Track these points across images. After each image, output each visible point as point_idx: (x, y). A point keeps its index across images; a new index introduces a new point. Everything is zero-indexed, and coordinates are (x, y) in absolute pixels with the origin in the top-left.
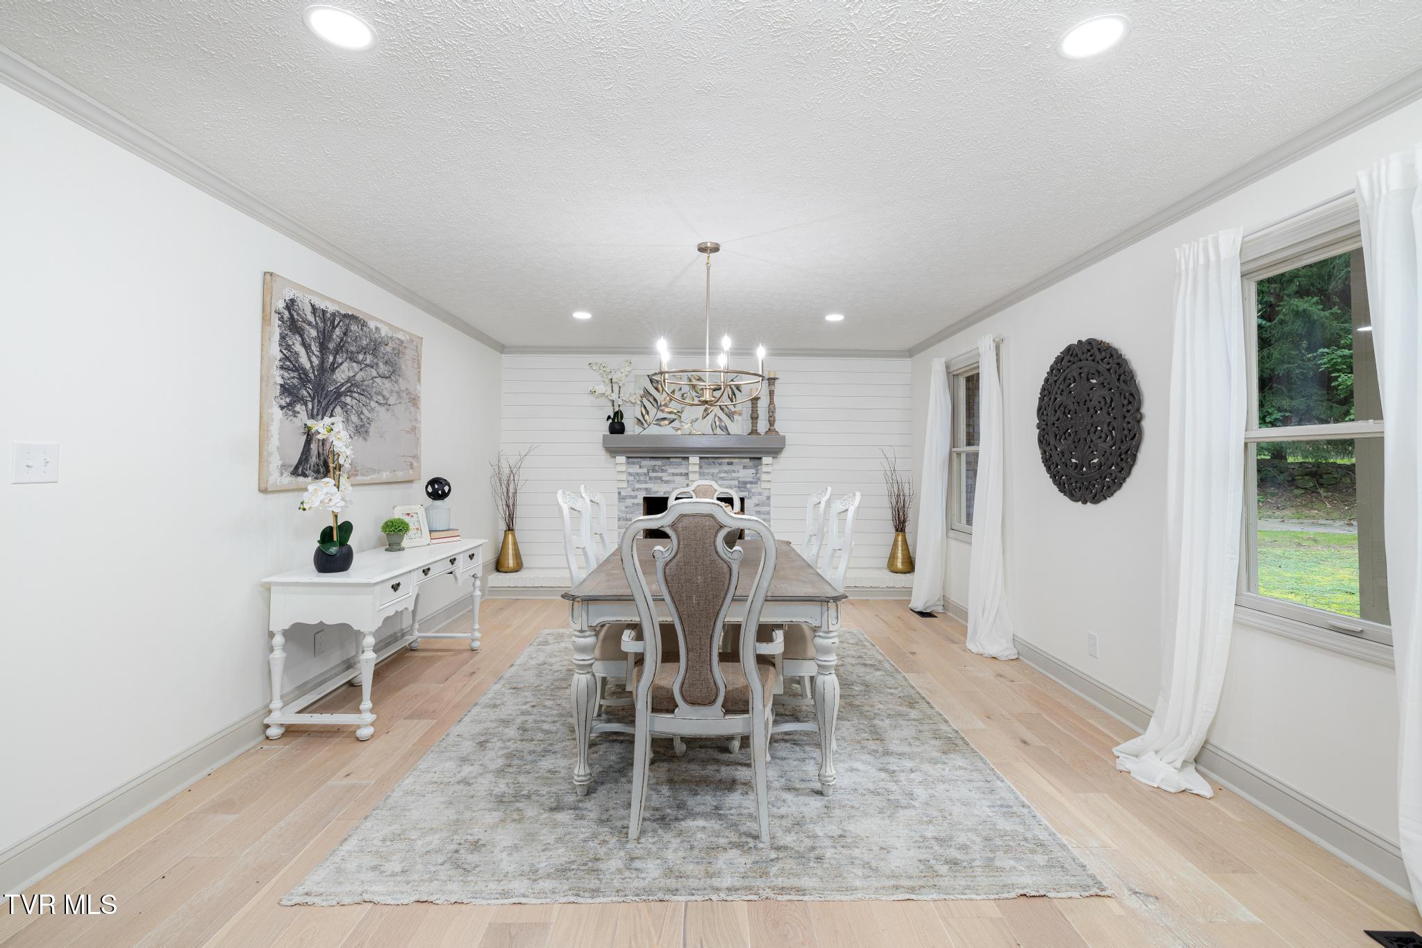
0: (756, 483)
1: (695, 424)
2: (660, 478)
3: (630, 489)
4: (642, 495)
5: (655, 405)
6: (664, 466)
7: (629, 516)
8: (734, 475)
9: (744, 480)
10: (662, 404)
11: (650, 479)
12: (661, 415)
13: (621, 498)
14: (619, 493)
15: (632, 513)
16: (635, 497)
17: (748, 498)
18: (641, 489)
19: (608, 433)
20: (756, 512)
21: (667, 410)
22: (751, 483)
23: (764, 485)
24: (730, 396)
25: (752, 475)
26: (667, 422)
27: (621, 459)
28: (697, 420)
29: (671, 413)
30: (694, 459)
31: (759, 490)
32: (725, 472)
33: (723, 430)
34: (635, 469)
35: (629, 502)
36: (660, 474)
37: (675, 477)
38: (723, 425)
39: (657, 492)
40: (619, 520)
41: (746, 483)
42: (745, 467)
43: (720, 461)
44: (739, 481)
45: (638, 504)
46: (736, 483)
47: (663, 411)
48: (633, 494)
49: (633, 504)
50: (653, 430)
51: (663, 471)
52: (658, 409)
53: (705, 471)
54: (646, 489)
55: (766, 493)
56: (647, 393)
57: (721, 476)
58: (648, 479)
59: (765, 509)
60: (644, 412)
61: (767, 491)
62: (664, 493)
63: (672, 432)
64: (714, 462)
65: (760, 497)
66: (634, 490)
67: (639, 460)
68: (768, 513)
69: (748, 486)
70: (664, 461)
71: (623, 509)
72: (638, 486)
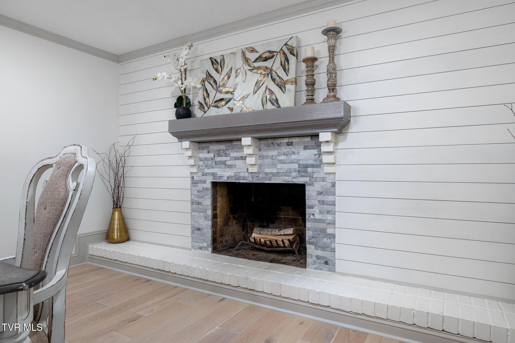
0: (318, 166)
1: (247, 101)
2: (224, 163)
3: (200, 174)
4: (210, 180)
5: (215, 87)
6: (228, 150)
7: (200, 200)
8: (293, 157)
9: (305, 162)
10: (221, 85)
11: (216, 163)
12: (219, 96)
13: (194, 183)
14: (193, 178)
15: (202, 197)
16: (205, 182)
17: (310, 185)
18: (208, 173)
19: (176, 119)
20: (319, 201)
21: (224, 90)
22: (313, 166)
23: (327, 169)
24: (283, 63)
25: (313, 157)
26: (223, 103)
27: (186, 144)
28: (248, 95)
29: (227, 93)
30: (246, 141)
31: (322, 175)
32: (284, 155)
33: (273, 104)
34: (204, 155)
35: (200, 186)
36: (224, 159)
37: (236, 161)
38: (274, 98)
39: (221, 177)
40: (192, 203)
41: (307, 166)
42: (306, 148)
43: (278, 141)
44: (299, 164)
45: (206, 189)
46: (296, 166)
47: (221, 92)
48: (203, 178)
49: (203, 188)
50: (213, 112)
51: (226, 155)
52: (217, 90)
53: (265, 153)
54: (213, 174)
55: (330, 179)
56: (209, 75)
57: (280, 158)
58: (214, 164)
59: (330, 198)
60: (205, 95)
61: (332, 176)
62: (228, 178)
63: (228, 112)
64: (273, 143)
65: (324, 183)
66: (203, 175)
67: (208, 145)
68: (333, 204)
69: (309, 170)
70: (228, 144)
71: (196, 192)
72: (207, 171)
